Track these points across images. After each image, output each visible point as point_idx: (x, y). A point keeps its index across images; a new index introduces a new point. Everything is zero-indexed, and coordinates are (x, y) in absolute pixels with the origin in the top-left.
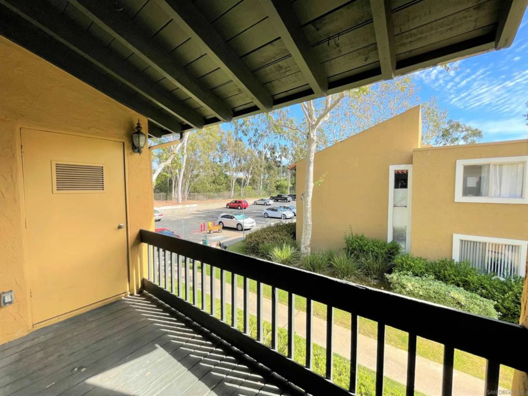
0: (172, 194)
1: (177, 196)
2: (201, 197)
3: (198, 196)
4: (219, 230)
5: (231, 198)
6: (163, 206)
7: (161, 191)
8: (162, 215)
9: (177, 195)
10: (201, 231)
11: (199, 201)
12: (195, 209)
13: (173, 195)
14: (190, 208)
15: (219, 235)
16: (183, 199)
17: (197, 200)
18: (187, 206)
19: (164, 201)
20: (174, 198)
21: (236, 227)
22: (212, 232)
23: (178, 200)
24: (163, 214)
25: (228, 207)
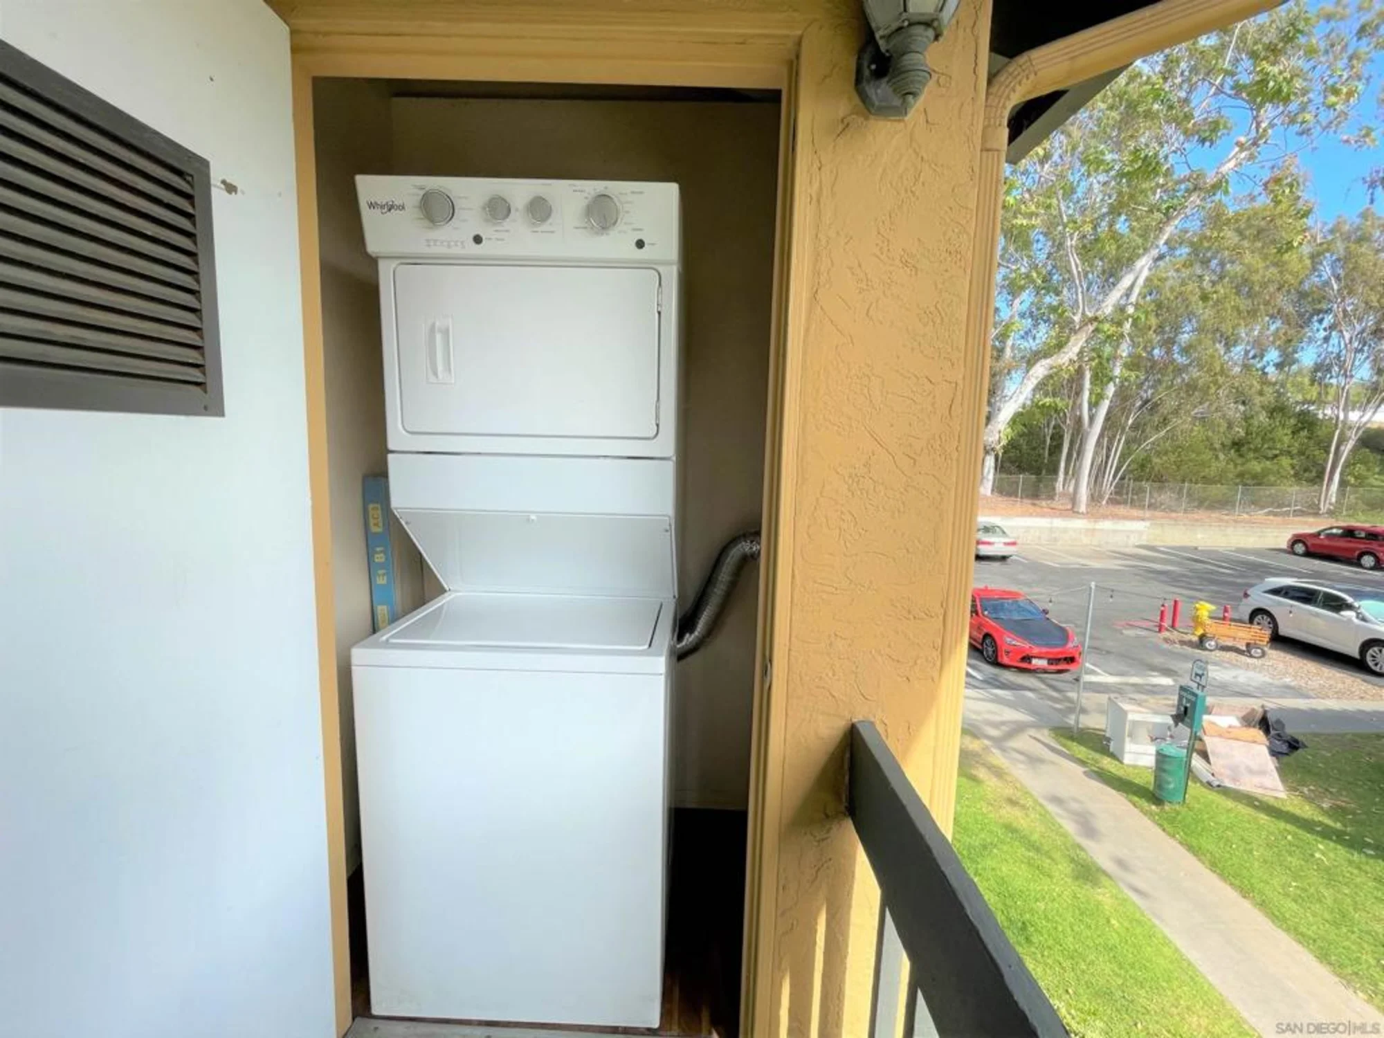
0: (1056, 480)
1: (1071, 489)
2: (1166, 497)
3: (1155, 495)
4: (1248, 645)
5: (1316, 514)
6: (1023, 515)
7: (1021, 469)
8: (1014, 544)
9: (1073, 482)
10: (1161, 628)
11: (1158, 513)
12: (1134, 540)
13: (1059, 486)
14: (1115, 531)
15: (1247, 667)
16: (1095, 498)
17: (1151, 506)
18: (1107, 525)
19: (1025, 501)
20: (1063, 495)
21: (1355, 653)
22: (1210, 644)
23: (1074, 499)
24: (1019, 541)
25: (1300, 548)
